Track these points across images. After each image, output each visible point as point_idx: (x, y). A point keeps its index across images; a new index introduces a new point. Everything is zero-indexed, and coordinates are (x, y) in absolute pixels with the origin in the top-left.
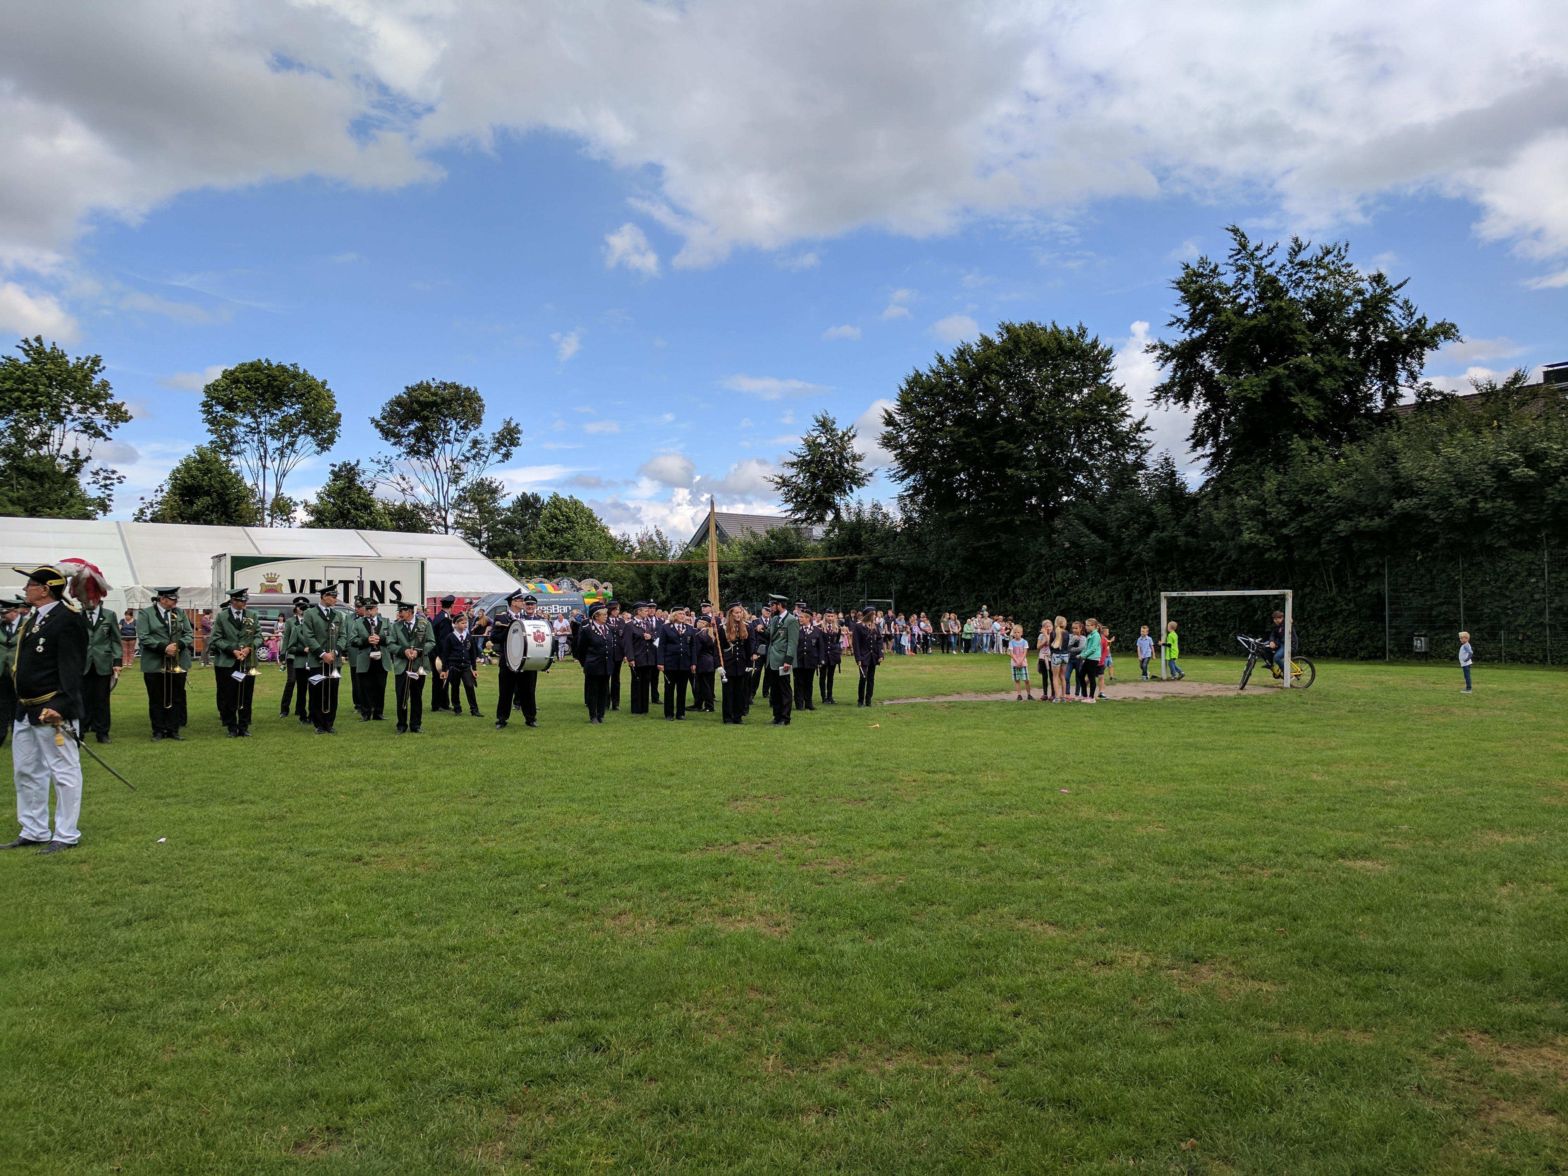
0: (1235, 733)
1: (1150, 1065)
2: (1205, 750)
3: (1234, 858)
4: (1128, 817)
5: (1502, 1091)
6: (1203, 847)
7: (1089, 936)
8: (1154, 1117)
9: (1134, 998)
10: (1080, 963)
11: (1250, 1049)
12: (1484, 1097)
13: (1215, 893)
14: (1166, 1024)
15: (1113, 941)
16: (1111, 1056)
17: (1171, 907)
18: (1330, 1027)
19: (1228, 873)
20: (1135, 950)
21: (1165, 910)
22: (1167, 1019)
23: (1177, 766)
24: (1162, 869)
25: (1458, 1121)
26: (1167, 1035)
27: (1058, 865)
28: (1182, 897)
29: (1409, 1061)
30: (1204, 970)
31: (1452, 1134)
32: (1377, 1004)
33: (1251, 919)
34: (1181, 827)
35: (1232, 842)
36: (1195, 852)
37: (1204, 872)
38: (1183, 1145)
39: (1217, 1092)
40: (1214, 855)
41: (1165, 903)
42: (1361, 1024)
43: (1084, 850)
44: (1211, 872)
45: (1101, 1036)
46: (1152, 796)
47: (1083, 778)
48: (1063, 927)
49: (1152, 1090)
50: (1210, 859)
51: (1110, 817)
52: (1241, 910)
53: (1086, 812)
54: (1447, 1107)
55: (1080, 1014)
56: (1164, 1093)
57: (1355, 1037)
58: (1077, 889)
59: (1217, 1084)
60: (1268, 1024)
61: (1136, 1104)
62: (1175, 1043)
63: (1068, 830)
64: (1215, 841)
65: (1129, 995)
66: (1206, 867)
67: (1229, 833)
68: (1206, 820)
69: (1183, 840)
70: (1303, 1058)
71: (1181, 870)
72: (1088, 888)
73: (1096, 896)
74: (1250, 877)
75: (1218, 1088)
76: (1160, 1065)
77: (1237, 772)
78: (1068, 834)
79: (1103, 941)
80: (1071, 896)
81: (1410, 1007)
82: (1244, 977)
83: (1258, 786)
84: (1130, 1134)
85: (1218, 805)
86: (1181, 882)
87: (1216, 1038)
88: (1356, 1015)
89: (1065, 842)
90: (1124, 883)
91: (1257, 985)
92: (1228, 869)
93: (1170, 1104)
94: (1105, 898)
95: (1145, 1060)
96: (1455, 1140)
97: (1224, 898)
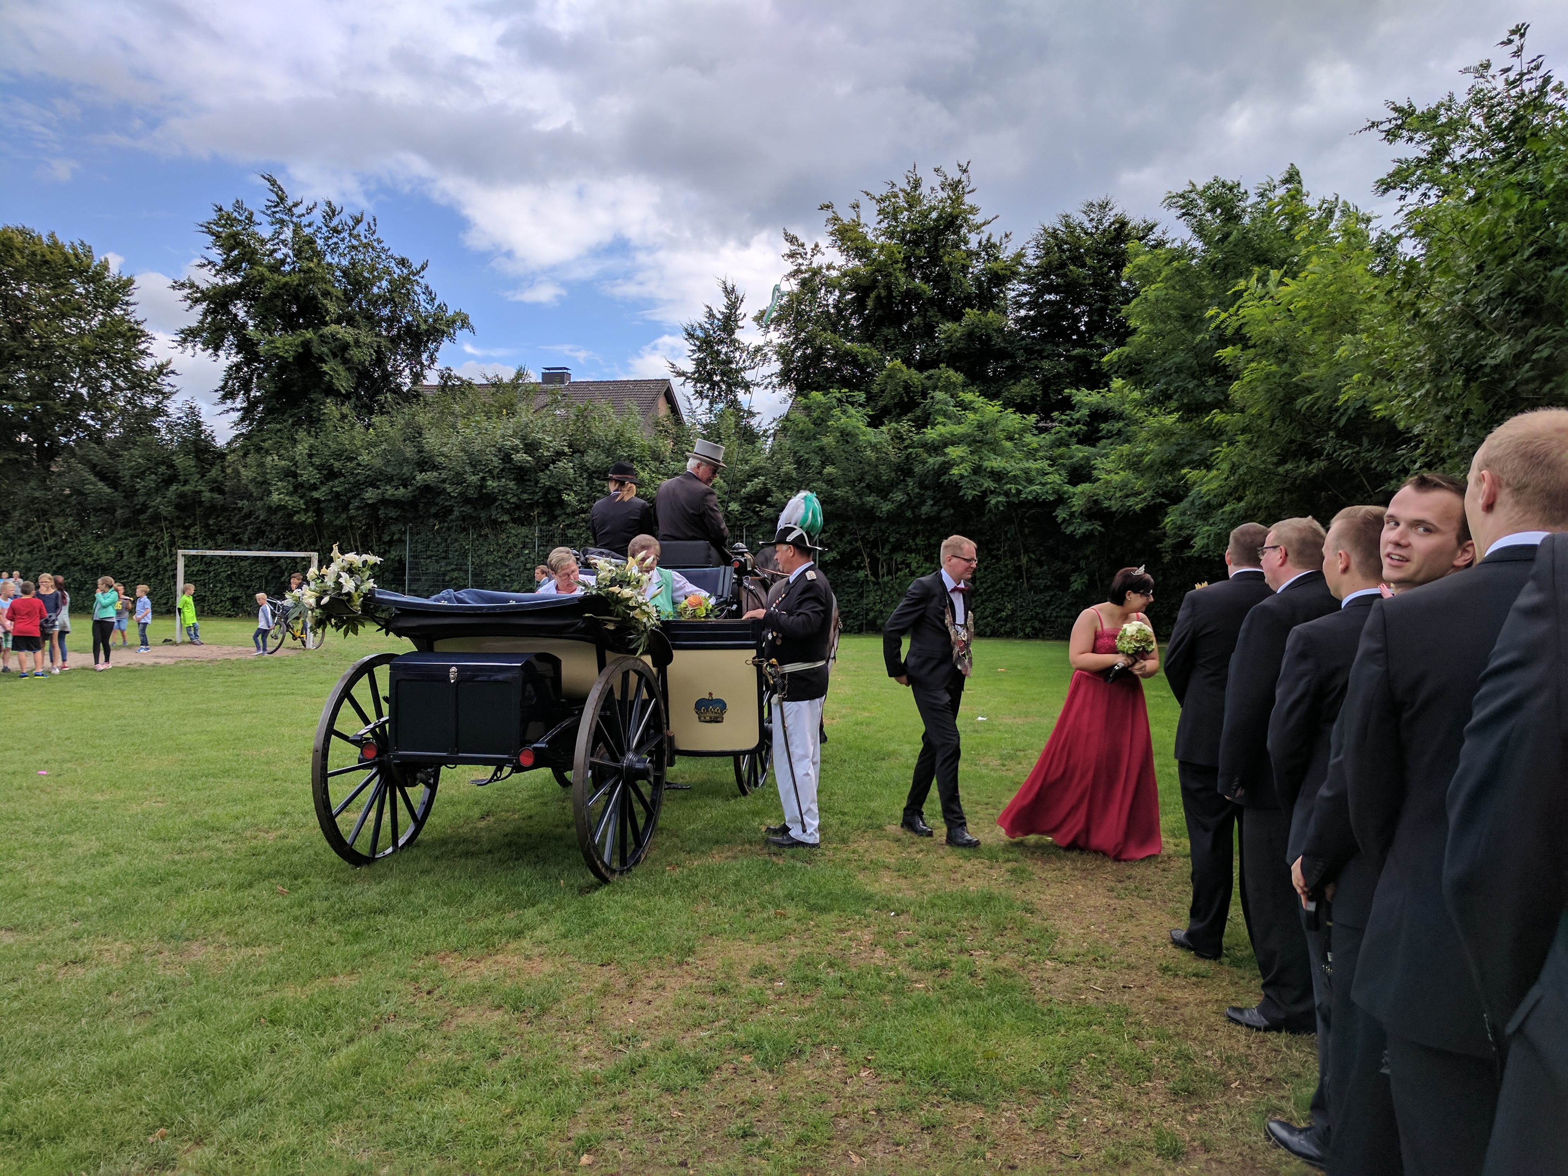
0: (252, 696)
1: (121, 1063)
2: (218, 715)
3: (239, 824)
4: (121, 795)
5: (462, 999)
6: (206, 818)
7: (59, 934)
8: (119, 1118)
9: (110, 993)
10: (44, 967)
11: (235, 1018)
12: (448, 1009)
13: (215, 865)
14: (143, 1014)
15: (89, 934)
16: (73, 1065)
17: (162, 887)
18: (319, 977)
19: (231, 841)
20: (116, 940)
21: (156, 890)
22: (146, 1008)
23: (185, 734)
24: (156, 847)
25: (424, 1038)
26: (146, 1024)
27: (25, 859)
28: (177, 874)
29: (388, 992)
30: (195, 946)
31: (418, 1050)
32: (364, 946)
33: (251, 885)
34: (182, 799)
35: (238, 809)
36: (196, 824)
37: (204, 843)
38: (151, 1139)
39: (196, 1071)
40: (217, 825)
41: (156, 883)
42: (349, 968)
43: (61, 838)
44: (212, 842)
45: (61, 1046)
46: (153, 769)
47: (67, 756)
48: (25, 929)
49: (119, 1090)
50: (212, 829)
51: (99, 797)
52: (242, 878)
53: (67, 795)
54: (417, 1026)
55: (36, 1028)
56: (133, 1090)
57: (343, 981)
58: (48, 883)
59: (197, 1062)
60: (257, 989)
61: (98, 1110)
62: (153, 1031)
63: (43, 816)
64: (219, 811)
65: (104, 990)
66: (207, 838)
67: (235, 800)
68: (211, 789)
69: (183, 813)
70: (290, 1014)
71: (178, 844)
72: (63, 880)
73: (72, 889)
74: (254, 843)
75: (197, 1067)
76: (133, 1060)
77: (250, 737)
78: (42, 822)
79: (75, 938)
80: (39, 892)
81: (394, 942)
82: (238, 945)
83: (271, 749)
84: (86, 1146)
85: (226, 772)
86: (177, 857)
87: (200, 1015)
88: (346, 960)
89: (36, 832)
90: (109, 868)
91: (249, 951)
92: (231, 836)
93: (140, 1099)
94: (83, 888)
95: (113, 1060)
96: (420, 1055)
97: (223, 868)
